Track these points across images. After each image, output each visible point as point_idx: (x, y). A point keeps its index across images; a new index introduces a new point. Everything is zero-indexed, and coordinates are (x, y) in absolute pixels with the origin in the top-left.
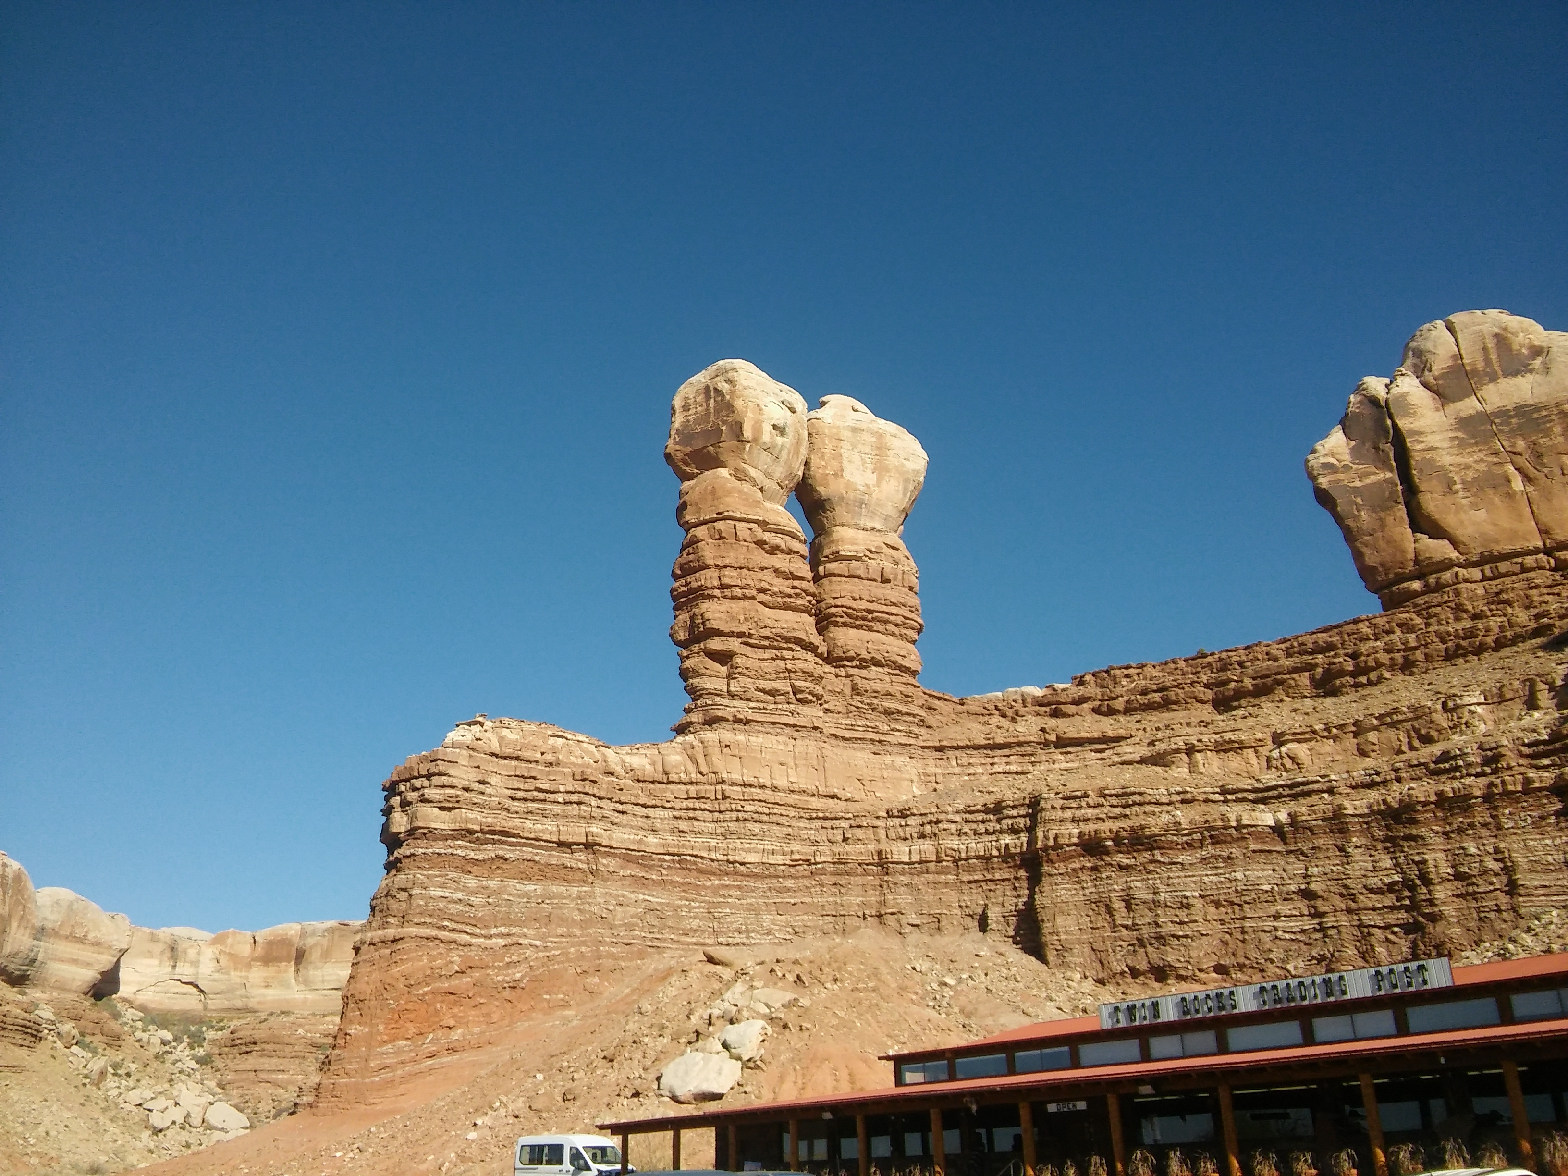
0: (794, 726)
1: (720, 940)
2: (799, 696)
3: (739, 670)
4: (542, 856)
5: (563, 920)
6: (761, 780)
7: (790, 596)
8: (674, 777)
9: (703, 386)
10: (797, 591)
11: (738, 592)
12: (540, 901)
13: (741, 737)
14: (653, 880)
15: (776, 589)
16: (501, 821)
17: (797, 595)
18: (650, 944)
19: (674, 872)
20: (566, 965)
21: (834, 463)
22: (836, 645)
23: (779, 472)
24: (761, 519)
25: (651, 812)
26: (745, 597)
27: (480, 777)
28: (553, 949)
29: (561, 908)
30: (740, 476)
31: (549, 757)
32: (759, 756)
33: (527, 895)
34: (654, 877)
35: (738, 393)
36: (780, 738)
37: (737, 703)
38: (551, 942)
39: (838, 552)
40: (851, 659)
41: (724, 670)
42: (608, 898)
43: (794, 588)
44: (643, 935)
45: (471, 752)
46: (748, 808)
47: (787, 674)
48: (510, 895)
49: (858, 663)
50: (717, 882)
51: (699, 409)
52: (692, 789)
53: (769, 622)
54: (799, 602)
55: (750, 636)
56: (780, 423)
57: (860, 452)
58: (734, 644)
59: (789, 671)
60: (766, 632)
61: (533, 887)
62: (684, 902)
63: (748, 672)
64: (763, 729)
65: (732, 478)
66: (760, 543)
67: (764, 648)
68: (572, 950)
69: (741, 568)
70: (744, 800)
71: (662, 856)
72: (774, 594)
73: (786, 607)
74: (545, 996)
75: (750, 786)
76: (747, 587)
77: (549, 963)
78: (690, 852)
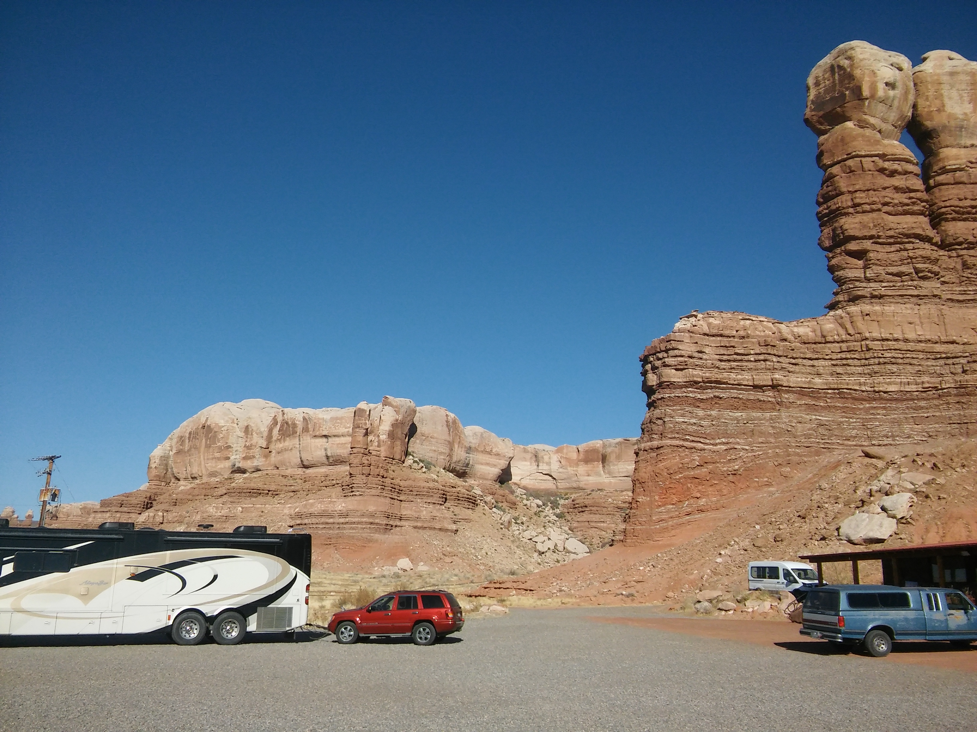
0: (918, 296)
1: (873, 442)
2: (920, 275)
3: (872, 261)
4: (744, 395)
5: (762, 433)
6: (895, 336)
7: (908, 205)
8: (829, 339)
9: (828, 66)
10: (913, 200)
11: (867, 207)
12: (745, 422)
13: (877, 308)
14: (821, 406)
15: (896, 201)
16: (714, 375)
17: (914, 203)
18: (823, 446)
19: (835, 400)
20: (767, 460)
21: (937, 102)
22: (947, 235)
23: (893, 116)
24: (881, 153)
25: (815, 363)
26: (873, 211)
27: (698, 349)
28: (757, 451)
29: (760, 426)
30: (862, 124)
31: (742, 333)
32: (892, 319)
33: (736, 419)
34: (822, 404)
35: (856, 65)
36: (908, 306)
37: (872, 285)
38: (756, 447)
39: (944, 167)
40: (960, 244)
41: (861, 263)
42: (791, 419)
43: (910, 198)
44: (818, 441)
45: (691, 334)
46: (887, 355)
47: (909, 260)
48: (726, 419)
49: (966, 246)
50: (867, 405)
51: (827, 82)
52: (844, 346)
53: (892, 225)
54: (916, 208)
55: (879, 237)
56: (891, 80)
57: (958, 90)
58: (867, 244)
59: (911, 258)
60: (891, 233)
61: (741, 414)
62: (844, 419)
63: (879, 263)
64: (894, 300)
65: (857, 127)
66: (882, 170)
67: (890, 244)
68: (770, 451)
69: (868, 190)
70: (884, 350)
71: (826, 391)
72: (896, 205)
73: (905, 213)
74: (755, 479)
75: (887, 340)
76: (873, 203)
77: (756, 460)
78: (846, 387)
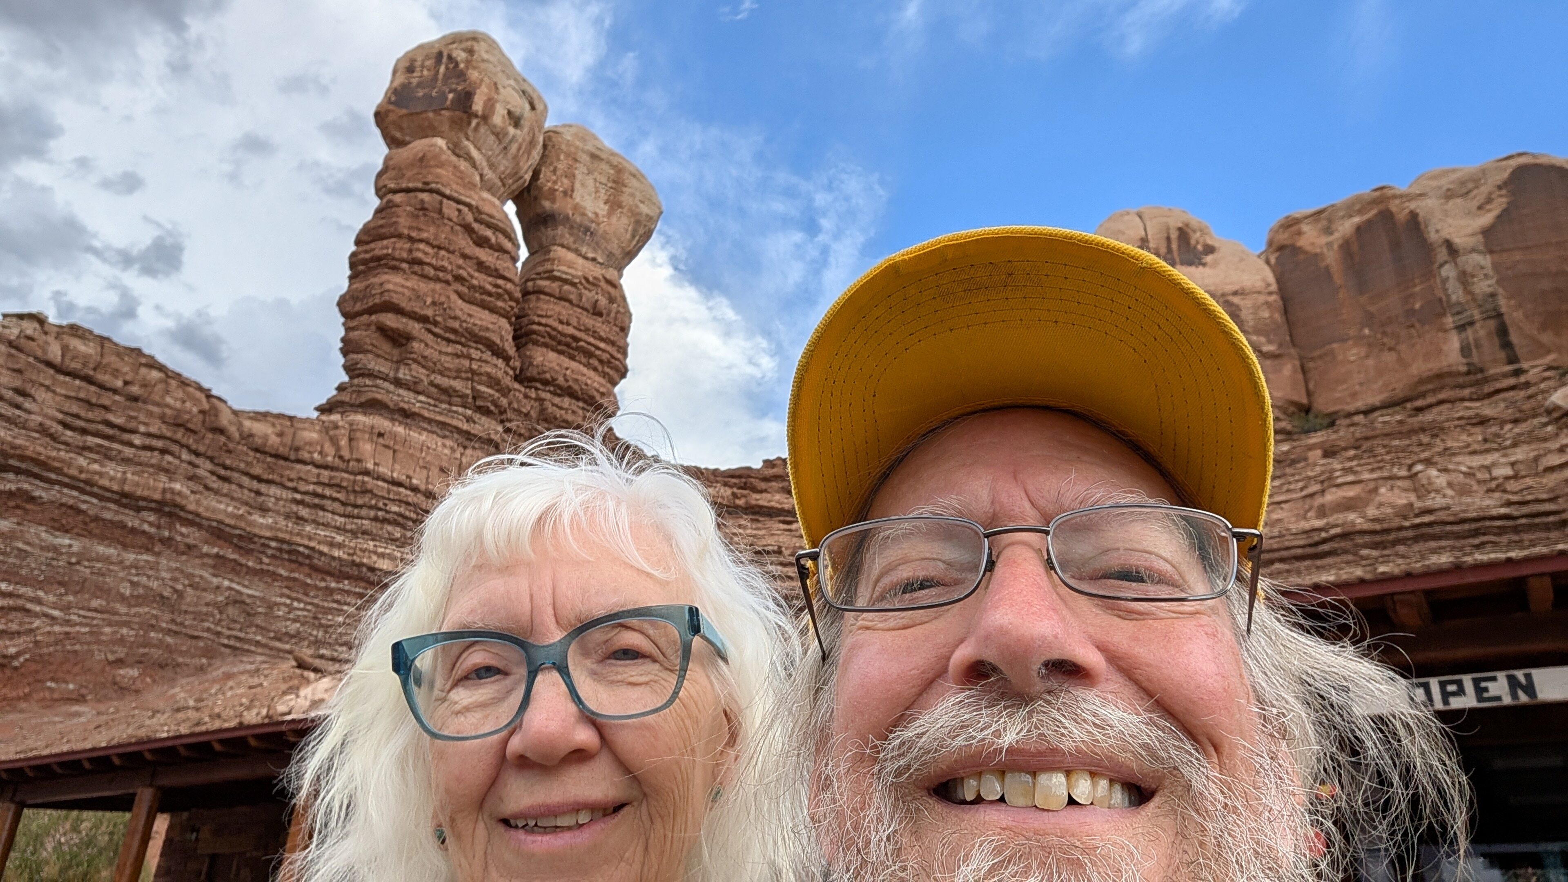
0: (468, 433)
1: (323, 651)
2: (479, 403)
3: (412, 356)
4: (90, 505)
5: (101, 591)
6: (415, 481)
7: (490, 294)
8: (306, 456)
9: (435, 51)
10: (500, 291)
11: (431, 272)
12: (74, 560)
13: (400, 429)
14: (248, 567)
15: (475, 282)
16: (38, 447)
17: (499, 296)
18: (226, 641)
19: (279, 562)
20: (95, 647)
21: (565, 181)
22: (531, 364)
23: (504, 165)
24: (474, 203)
25: (263, 488)
26: (438, 280)
27: (17, 383)
28: (76, 624)
29: (103, 575)
30: (456, 149)
31: (135, 389)
32: (418, 454)
33: (55, 549)
34: (250, 564)
35: (474, 64)
36: (449, 443)
37: (401, 391)
38: (79, 616)
39: (553, 271)
40: (546, 383)
41: (396, 352)
42: (177, 574)
43: (497, 286)
44: (219, 629)
45: (13, 351)
46: (395, 509)
47: (470, 375)
48: (28, 544)
49: (552, 389)
50: (333, 585)
51: (425, 73)
52: (326, 473)
53: (459, 313)
54: (500, 304)
55: (436, 323)
56: (517, 111)
57: (595, 180)
58: (415, 328)
59: (473, 372)
60: (456, 325)
61: (67, 542)
62: (283, 600)
63: (423, 361)
64: (429, 428)
65: (449, 152)
66: (468, 229)
67: (449, 341)
68: (107, 630)
69: (439, 248)
70: (389, 499)
71: (267, 542)
72: (472, 287)
73: (483, 306)
74: (49, 684)
75: (400, 484)
76: (442, 269)
77: (67, 642)
78: (306, 542)
